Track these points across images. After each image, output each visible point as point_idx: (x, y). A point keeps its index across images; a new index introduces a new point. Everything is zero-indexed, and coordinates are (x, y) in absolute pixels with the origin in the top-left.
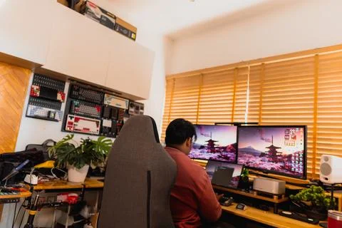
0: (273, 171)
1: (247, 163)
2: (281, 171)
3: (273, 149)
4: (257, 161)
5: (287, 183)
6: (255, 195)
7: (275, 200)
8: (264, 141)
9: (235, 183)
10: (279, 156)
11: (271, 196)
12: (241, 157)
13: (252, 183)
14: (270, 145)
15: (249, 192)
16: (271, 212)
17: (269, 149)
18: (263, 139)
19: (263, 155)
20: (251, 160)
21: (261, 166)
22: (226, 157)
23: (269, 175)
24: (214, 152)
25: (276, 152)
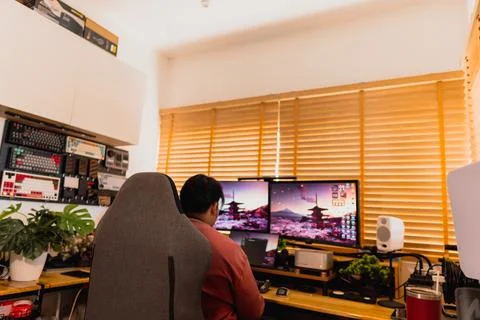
0: (318, 239)
1: (284, 231)
2: (328, 239)
3: (317, 211)
4: (296, 228)
5: (335, 254)
6: (297, 274)
7: (324, 277)
8: (305, 202)
9: (271, 260)
10: (326, 220)
11: (317, 272)
12: (275, 223)
13: (292, 259)
14: (313, 206)
15: (288, 270)
16: (319, 294)
17: (312, 212)
18: (304, 198)
19: (304, 219)
20: (288, 227)
21: (302, 234)
22: (255, 225)
23: (313, 244)
24: (239, 219)
25: (322, 215)
